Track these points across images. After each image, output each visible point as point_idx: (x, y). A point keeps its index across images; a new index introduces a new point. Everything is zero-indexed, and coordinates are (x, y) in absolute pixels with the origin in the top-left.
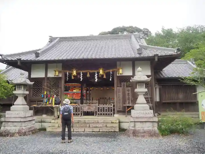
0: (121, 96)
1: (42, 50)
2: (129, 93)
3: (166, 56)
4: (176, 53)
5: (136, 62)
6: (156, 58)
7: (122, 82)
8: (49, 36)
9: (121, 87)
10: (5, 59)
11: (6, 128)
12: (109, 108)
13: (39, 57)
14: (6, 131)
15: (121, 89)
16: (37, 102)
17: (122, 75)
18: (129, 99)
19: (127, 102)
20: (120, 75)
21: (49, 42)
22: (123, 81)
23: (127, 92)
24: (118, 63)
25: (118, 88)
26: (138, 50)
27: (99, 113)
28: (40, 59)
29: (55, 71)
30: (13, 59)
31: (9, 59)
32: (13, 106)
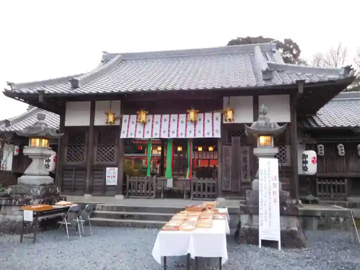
0: (230, 163)
1: (85, 76)
2: (246, 158)
3: (322, 82)
4: (342, 77)
5: (261, 98)
6: (299, 87)
7: (233, 136)
8: (104, 52)
9: (231, 145)
10: (17, 91)
11: (8, 217)
12: (204, 184)
13: (77, 89)
14: (6, 222)
15: (230, 149)
16: (74, 172)
17: (232, 122)
18: (246, 169)
19: (242, 175)
20: (228, 122)
21: (103, 62)
22: (236, 134)
23: (242, 156)
24: (226, 99)
25: (224, 147)
26: (265, 73)
27: (194, 193)
28: (79, 92)
29: (107, 114)
30: (31, 92)
31: (24, 91)
32: (23, 177)
